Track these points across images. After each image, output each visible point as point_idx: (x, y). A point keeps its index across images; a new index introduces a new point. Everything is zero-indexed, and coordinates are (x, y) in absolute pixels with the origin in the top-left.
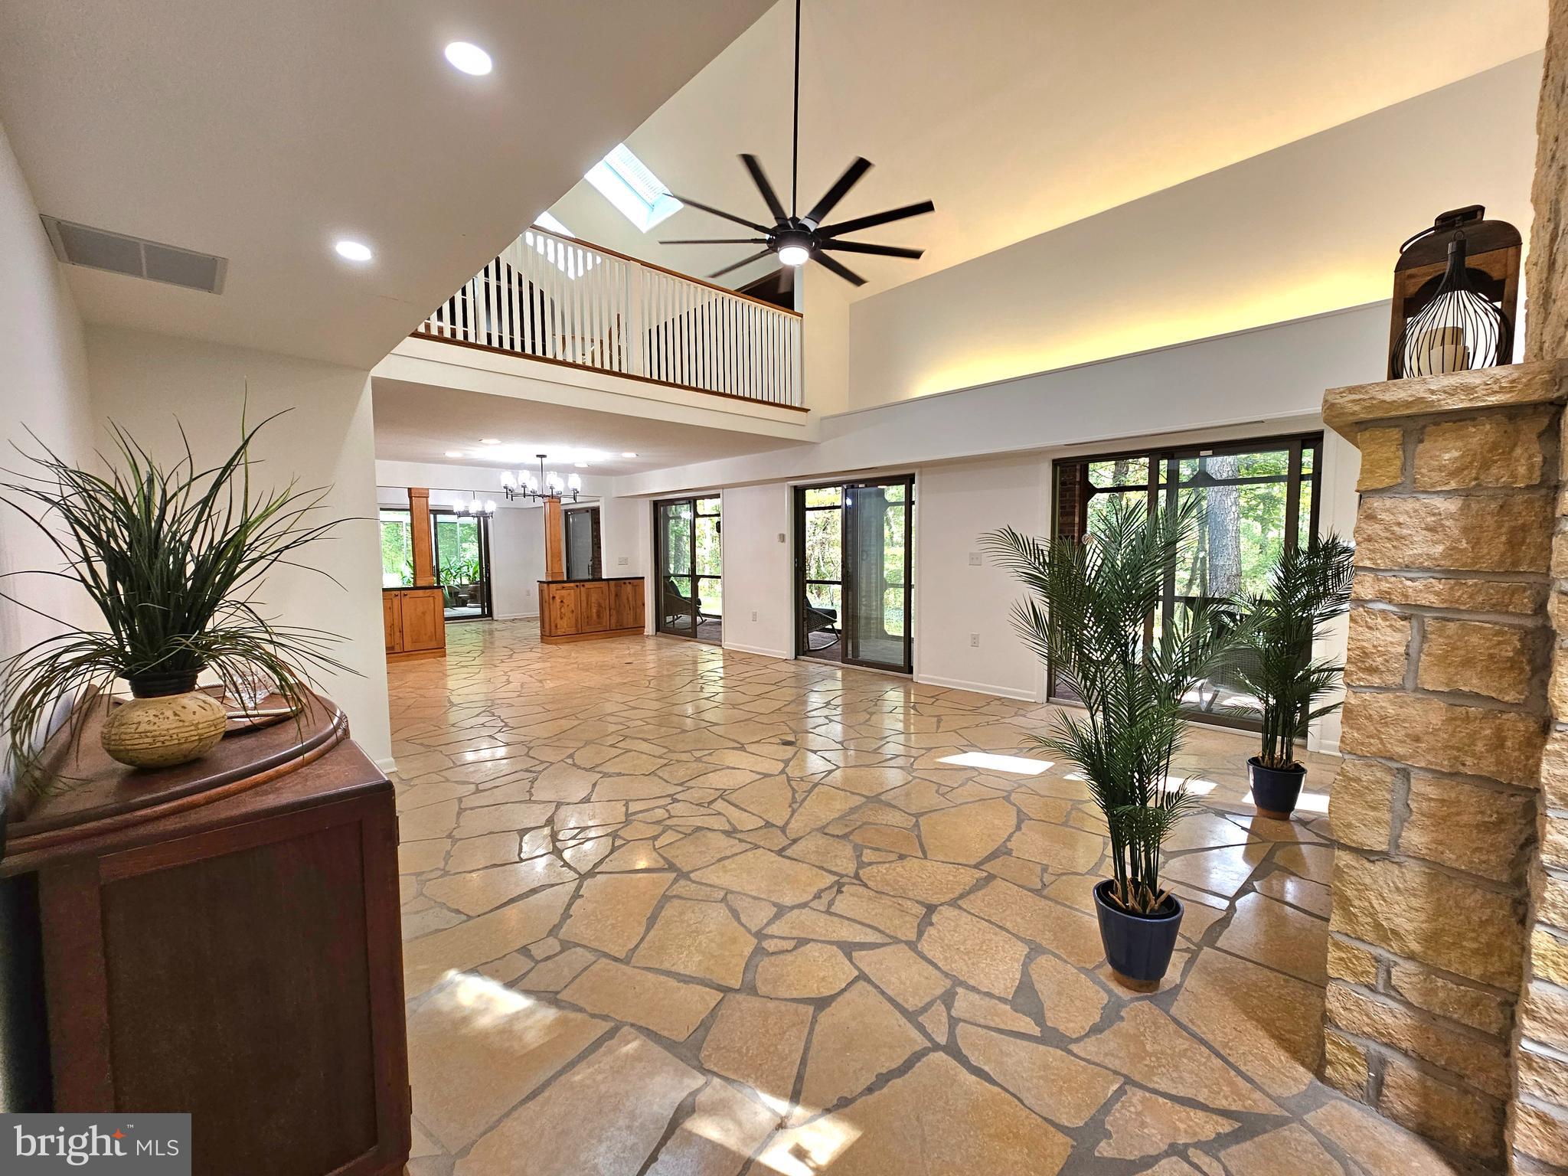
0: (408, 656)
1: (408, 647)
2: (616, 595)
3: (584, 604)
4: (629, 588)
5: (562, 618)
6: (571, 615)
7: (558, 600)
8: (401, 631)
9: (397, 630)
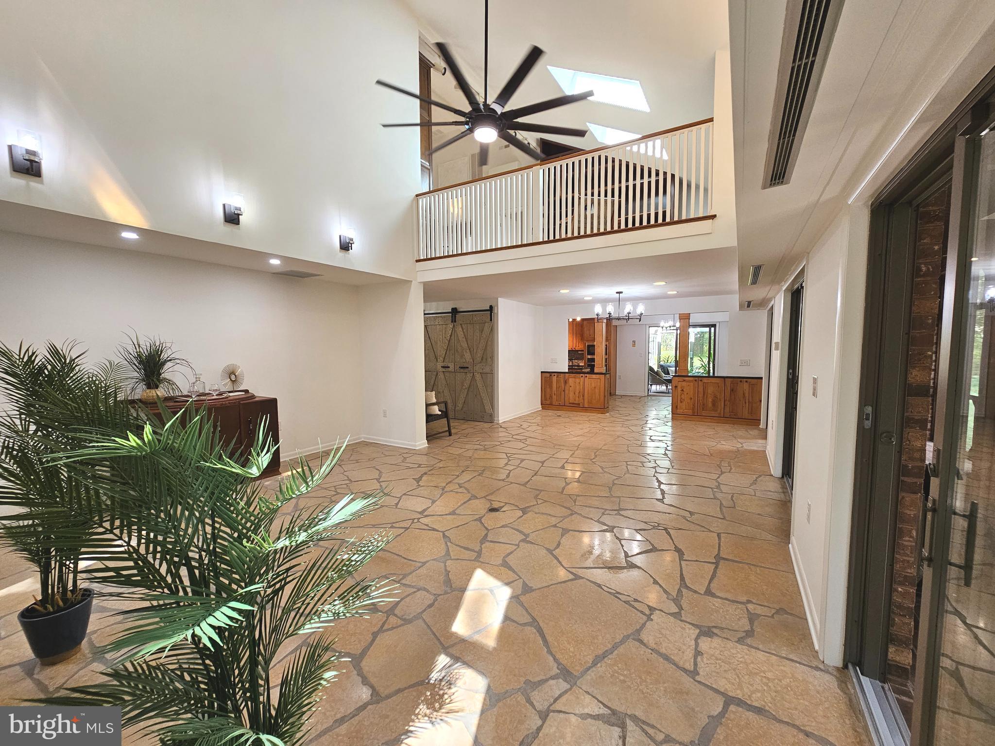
0: (586, 410)
1: (586, 406)
2: (732, 390)
3: (701, 395)
4: (746, 386)
5: (681, 402)
6: (689, 401)
7: (679, 389)
8: (583, 396)
9: (581, 394)
